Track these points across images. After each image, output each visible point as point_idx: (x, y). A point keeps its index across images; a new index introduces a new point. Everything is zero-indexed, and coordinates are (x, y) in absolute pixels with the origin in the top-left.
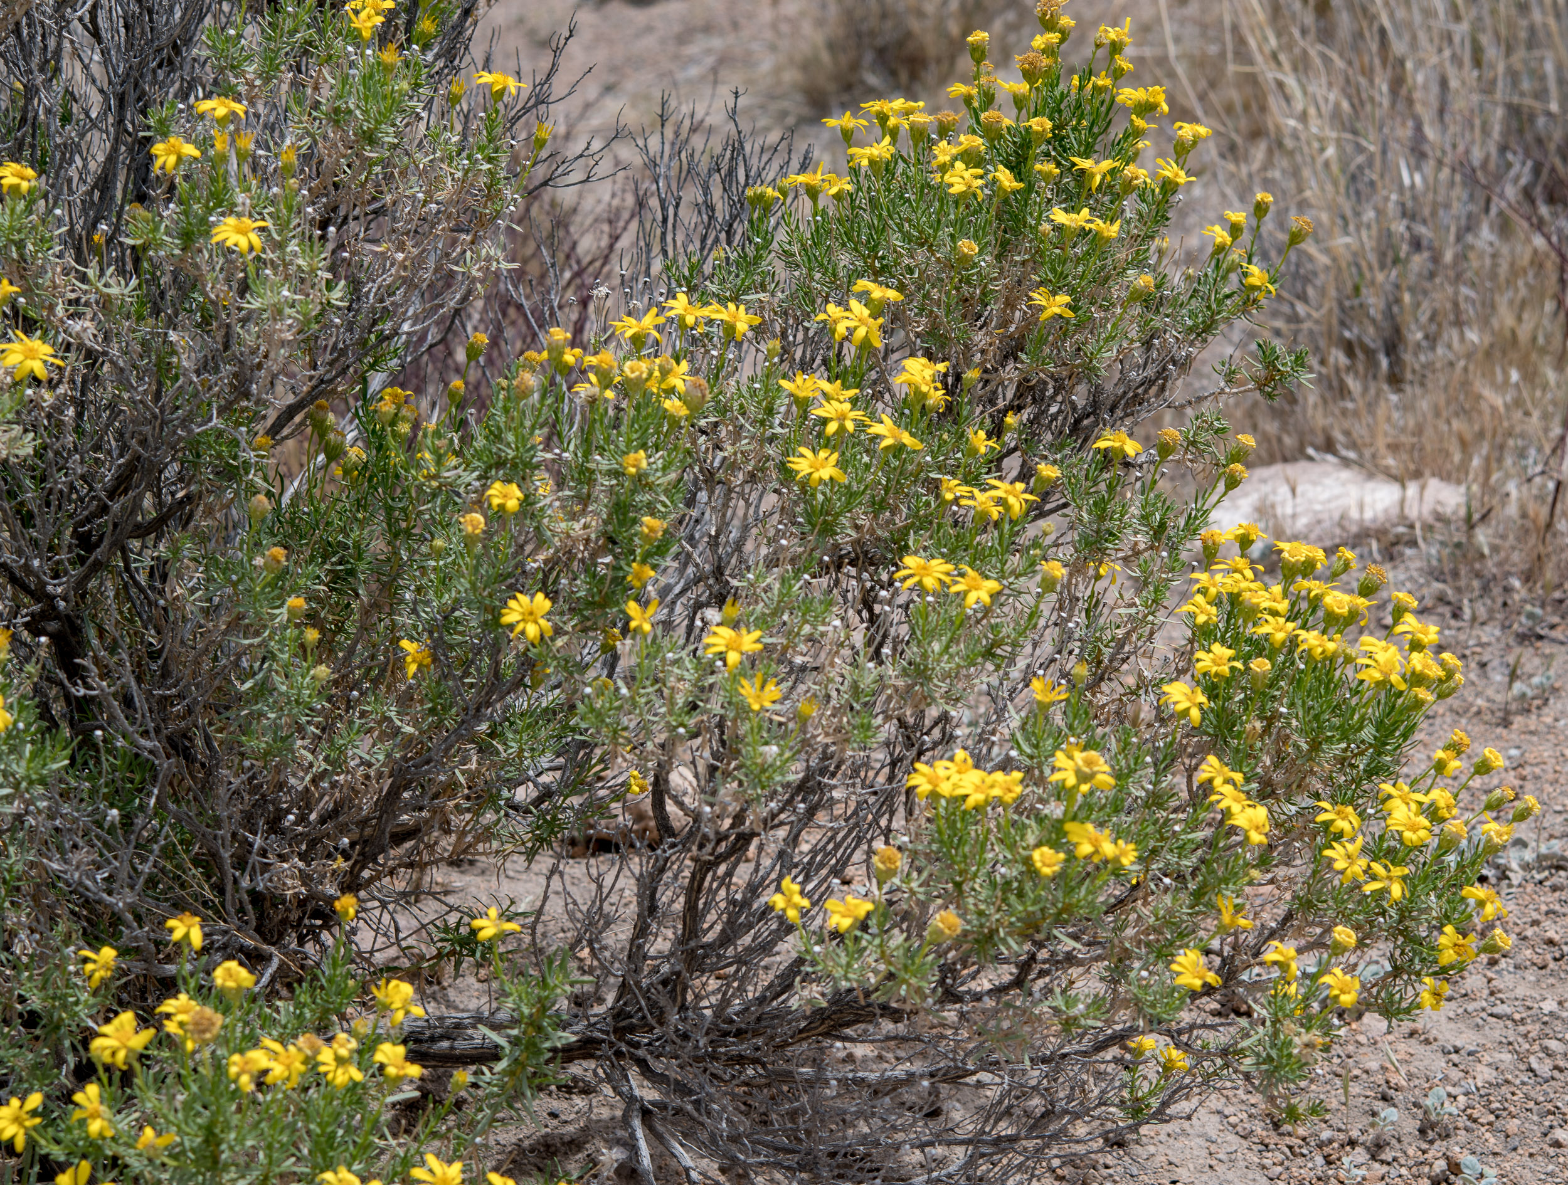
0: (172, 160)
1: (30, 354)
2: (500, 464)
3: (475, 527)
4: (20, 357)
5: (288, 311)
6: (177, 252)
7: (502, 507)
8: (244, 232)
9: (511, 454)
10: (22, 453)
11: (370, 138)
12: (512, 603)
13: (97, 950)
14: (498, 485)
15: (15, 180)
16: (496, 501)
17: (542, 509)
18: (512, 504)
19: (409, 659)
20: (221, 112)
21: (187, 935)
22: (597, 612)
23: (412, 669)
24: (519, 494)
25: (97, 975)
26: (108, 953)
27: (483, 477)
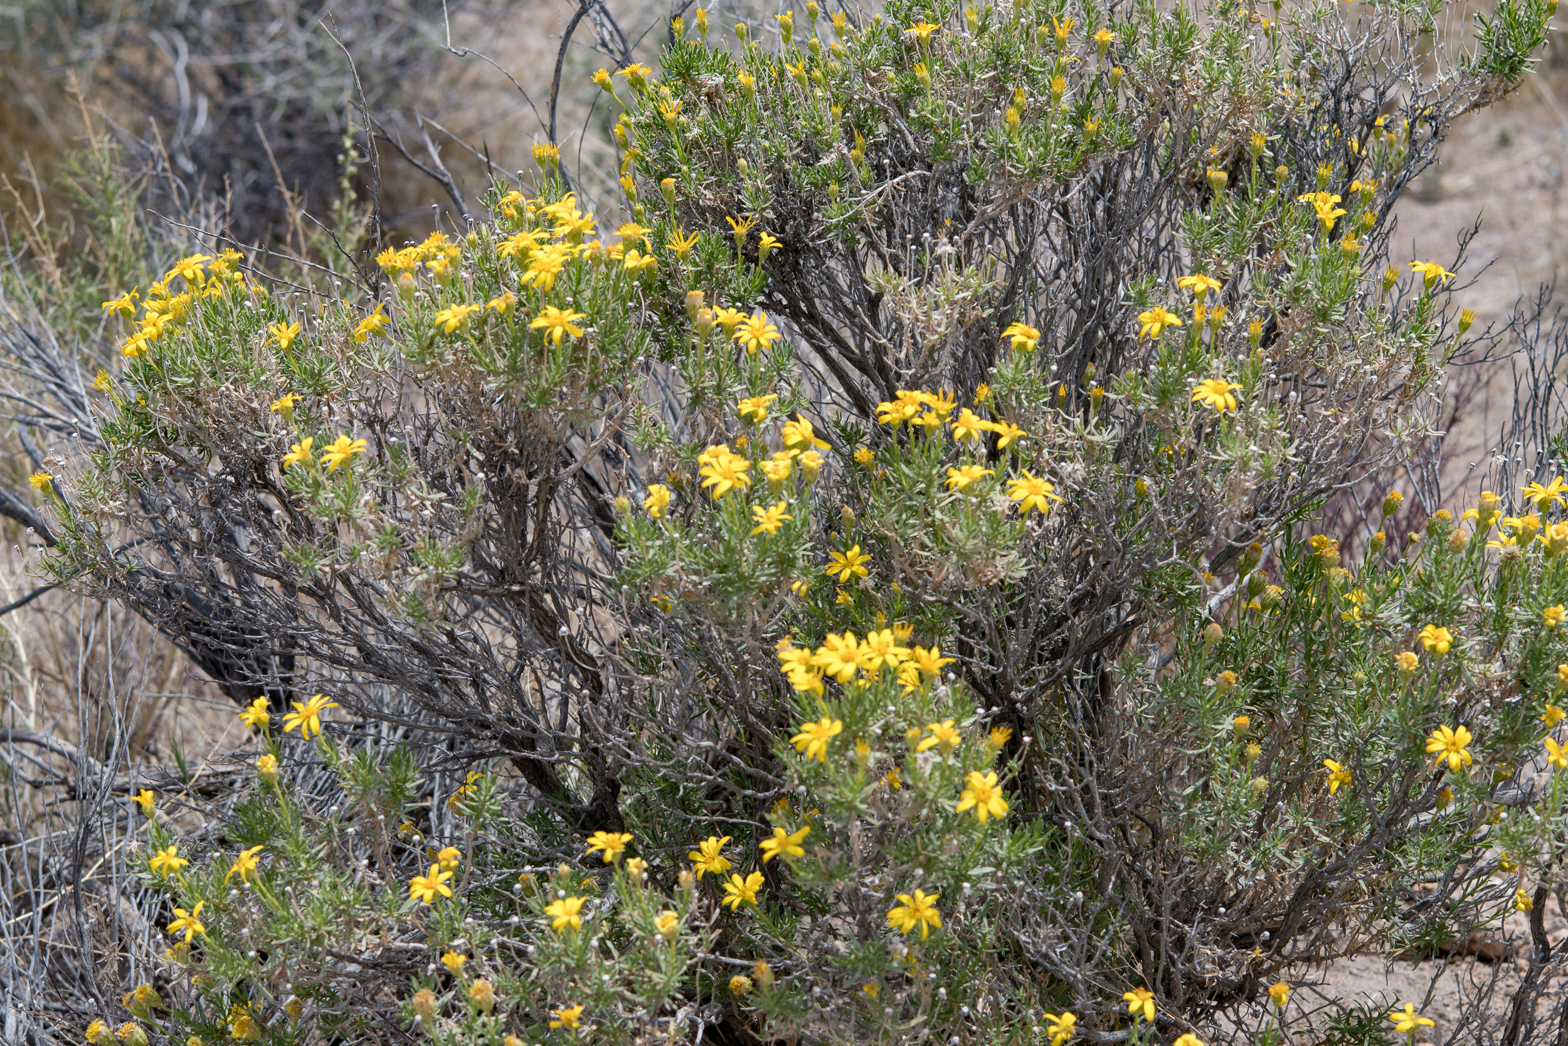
0: (1157, 327)
1: (1034, 491)
2: (1429, 609)
3: (1410, 665)
4: (1026, 493)
5: (1252, 464)
6: (1154, 407)
7: (1433, 648)
8: (1221, 393)
9: (1440, 601)
10: (1017, 575)
11: (1323, 315)
12: (1436, 734)
13: (1059, 1015)
14: (1430, 628)
15: (1023, 339)
16: (1428, 643)
17: (1463, 651)
18: (1443, 646)
19: (1332, 777)
20: (1200, 287)
21: (1142, 1008)
22: (1509, 747)
23: (1335, 785)
24: (1450, 638)
25: (1059, 1037)
26: (1069, 1018)
27: (1414, 620)
